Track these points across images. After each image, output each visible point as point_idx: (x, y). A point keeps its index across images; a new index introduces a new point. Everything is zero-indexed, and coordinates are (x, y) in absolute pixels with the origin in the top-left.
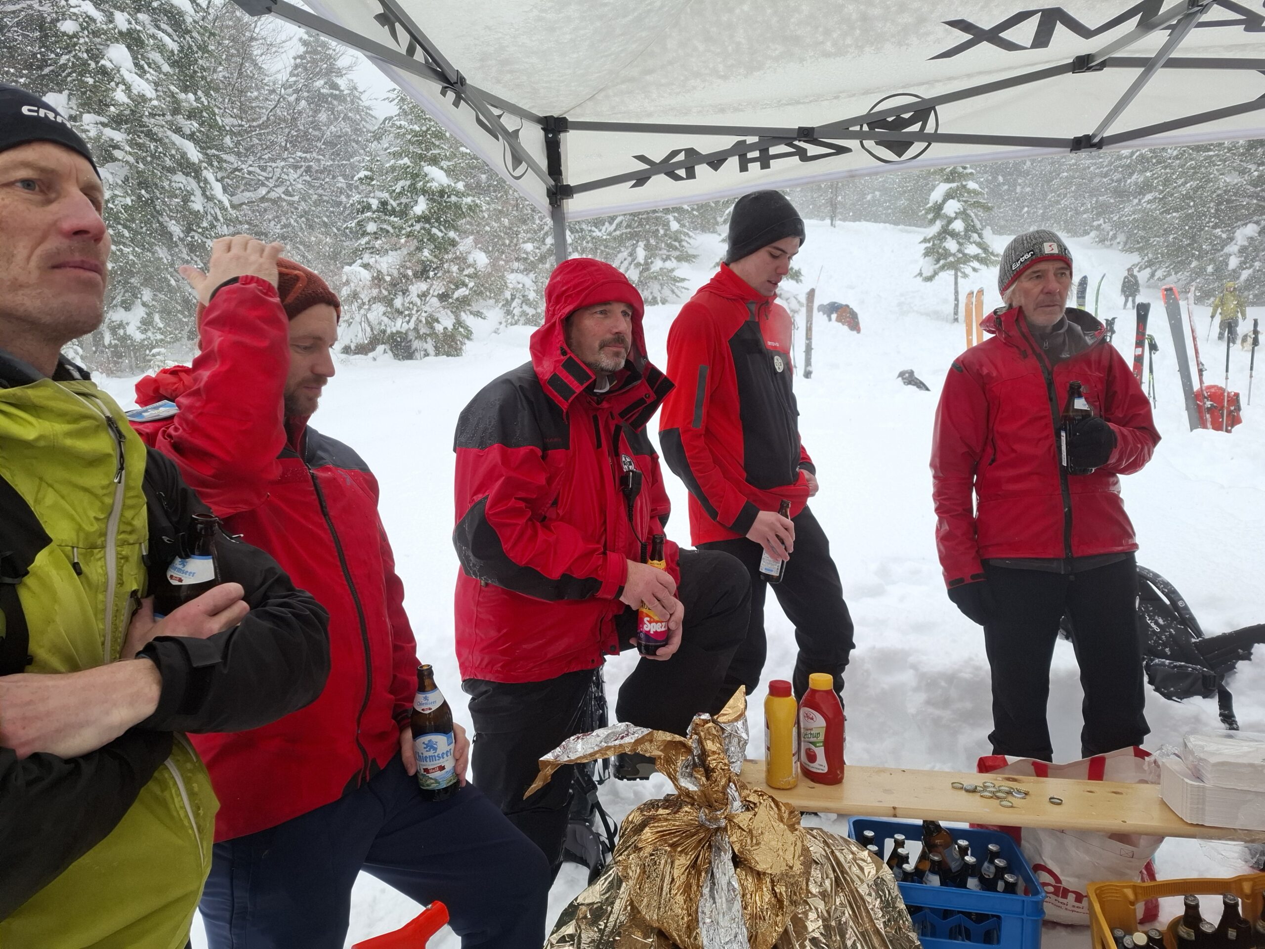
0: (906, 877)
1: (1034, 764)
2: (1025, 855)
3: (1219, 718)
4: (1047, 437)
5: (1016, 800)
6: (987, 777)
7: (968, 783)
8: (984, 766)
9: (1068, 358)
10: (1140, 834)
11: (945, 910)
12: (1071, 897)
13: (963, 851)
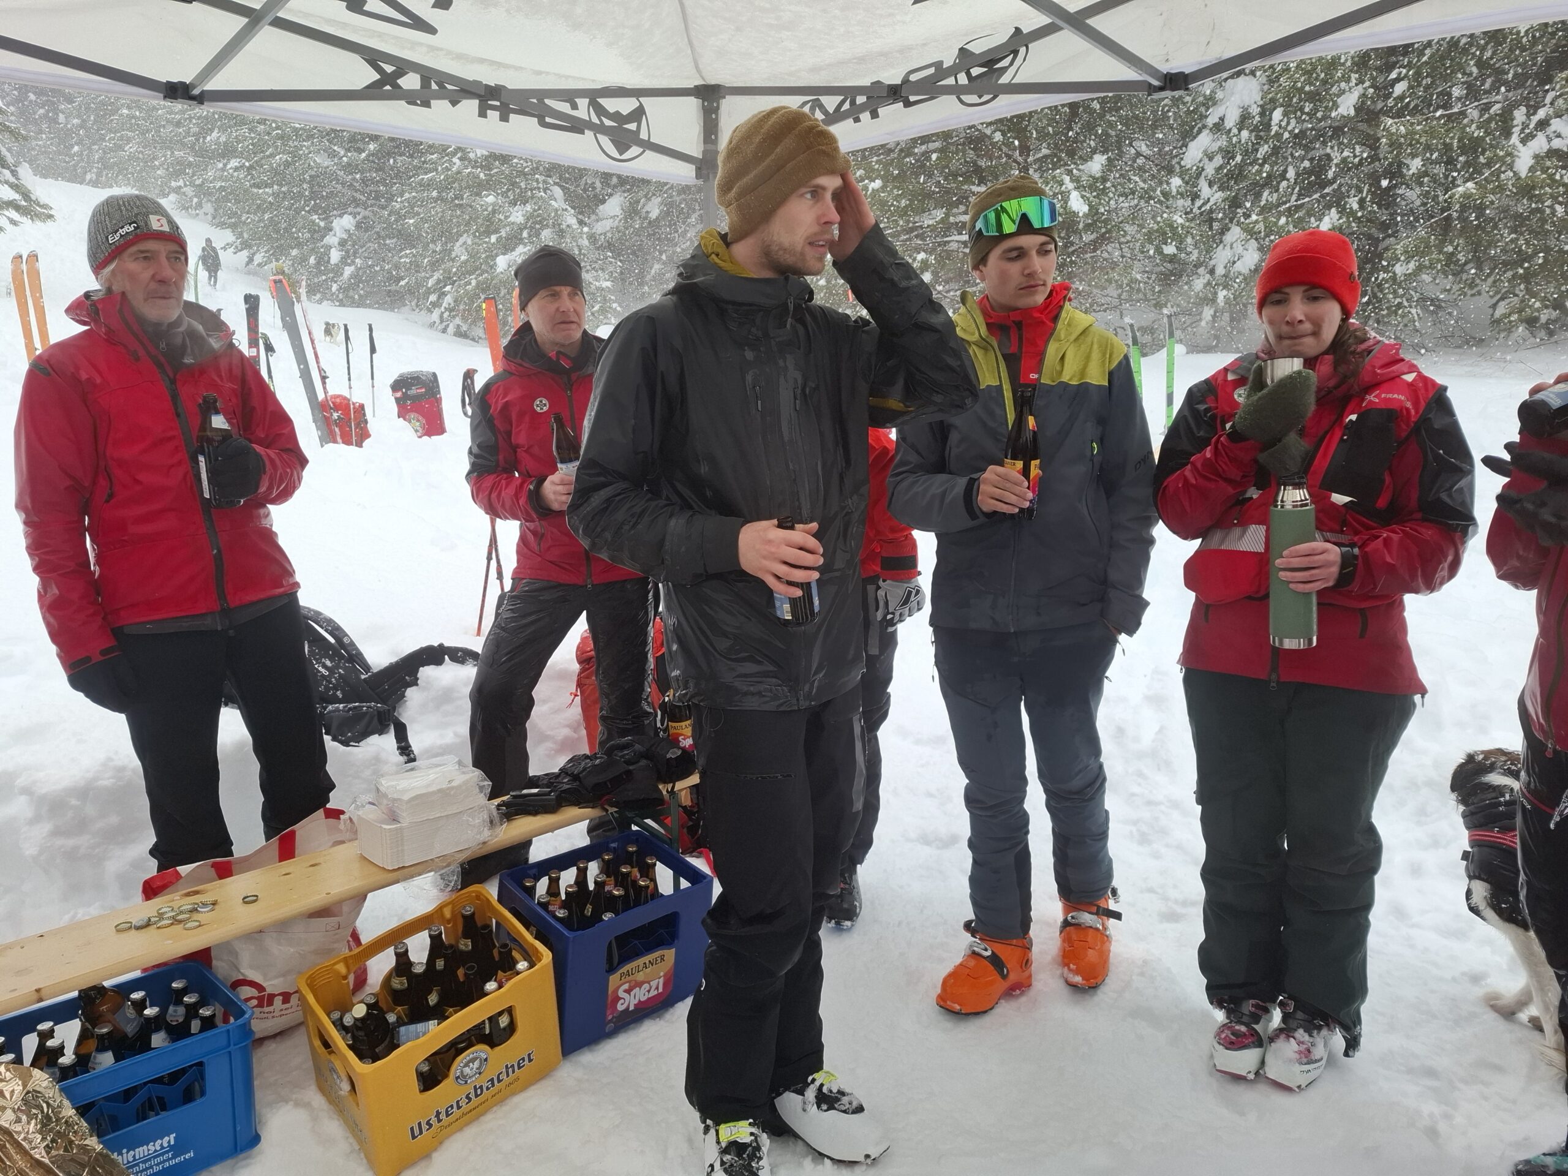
0: (65, 1074)
1: (214, 865)
2: (219, 976)
3: (397, 752)
4: (180, 463)
5: (204, 916)
6: (157, 902)
7: (137, 919)
8: (151, 890)
9: (192, 364)
10: (340, 902)
11: (125, 1091)
12: (278, 1001)
13: (140, 1005)
